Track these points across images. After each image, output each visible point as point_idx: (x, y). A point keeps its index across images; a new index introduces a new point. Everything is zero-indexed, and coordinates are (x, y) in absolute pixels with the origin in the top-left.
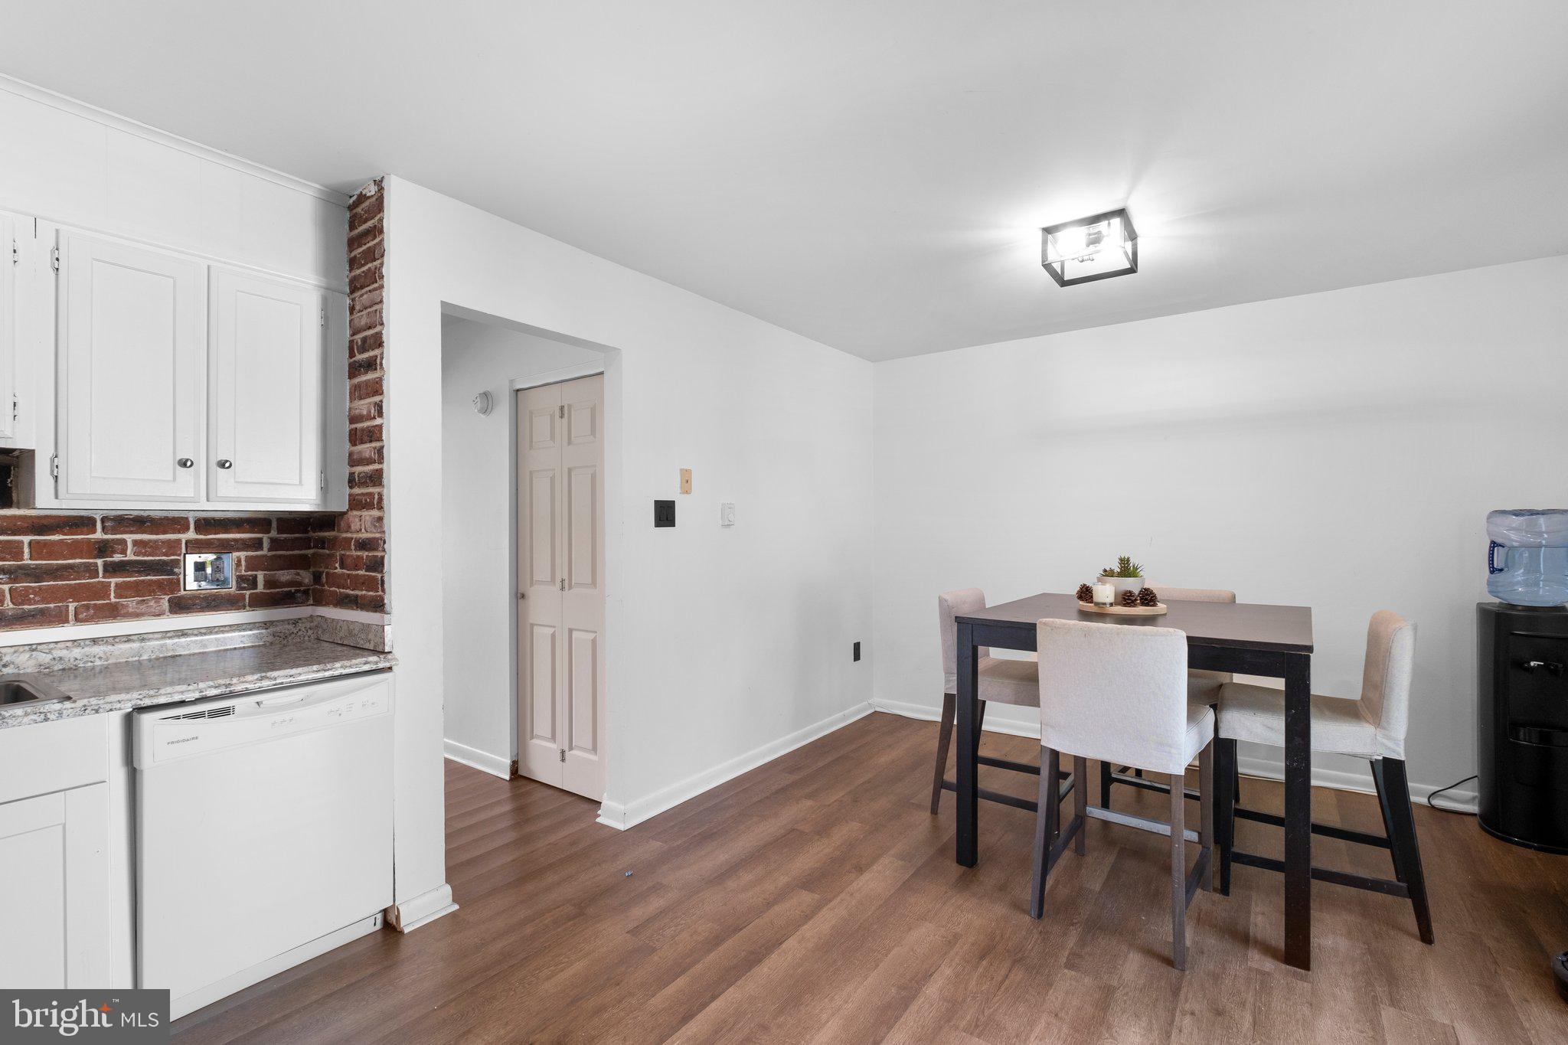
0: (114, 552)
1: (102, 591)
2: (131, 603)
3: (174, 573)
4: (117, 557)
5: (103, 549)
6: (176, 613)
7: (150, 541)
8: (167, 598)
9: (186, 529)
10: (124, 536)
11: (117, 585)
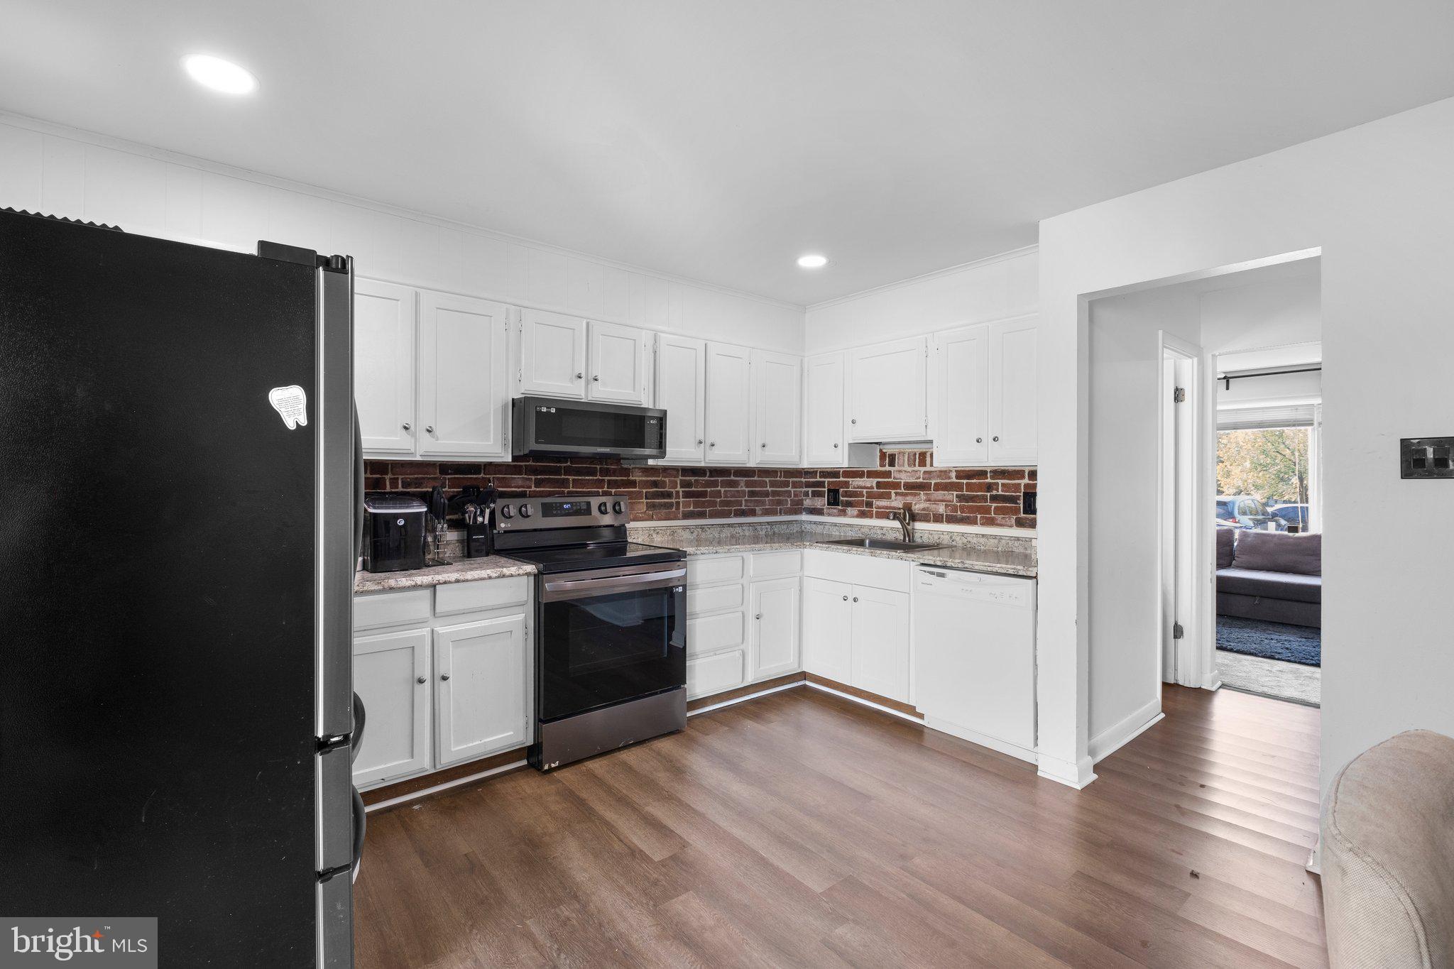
0: (993, 489)
1: (987, 510)
2: (999, 517)
3: (1018, 504)
4: (994, 492)
5: (989, 487)
6: (1018, 527)
7: (1008, 484)
8: (1015, 517)
9: (1023, 477)
10: (998, 481)
11: (995, 507)
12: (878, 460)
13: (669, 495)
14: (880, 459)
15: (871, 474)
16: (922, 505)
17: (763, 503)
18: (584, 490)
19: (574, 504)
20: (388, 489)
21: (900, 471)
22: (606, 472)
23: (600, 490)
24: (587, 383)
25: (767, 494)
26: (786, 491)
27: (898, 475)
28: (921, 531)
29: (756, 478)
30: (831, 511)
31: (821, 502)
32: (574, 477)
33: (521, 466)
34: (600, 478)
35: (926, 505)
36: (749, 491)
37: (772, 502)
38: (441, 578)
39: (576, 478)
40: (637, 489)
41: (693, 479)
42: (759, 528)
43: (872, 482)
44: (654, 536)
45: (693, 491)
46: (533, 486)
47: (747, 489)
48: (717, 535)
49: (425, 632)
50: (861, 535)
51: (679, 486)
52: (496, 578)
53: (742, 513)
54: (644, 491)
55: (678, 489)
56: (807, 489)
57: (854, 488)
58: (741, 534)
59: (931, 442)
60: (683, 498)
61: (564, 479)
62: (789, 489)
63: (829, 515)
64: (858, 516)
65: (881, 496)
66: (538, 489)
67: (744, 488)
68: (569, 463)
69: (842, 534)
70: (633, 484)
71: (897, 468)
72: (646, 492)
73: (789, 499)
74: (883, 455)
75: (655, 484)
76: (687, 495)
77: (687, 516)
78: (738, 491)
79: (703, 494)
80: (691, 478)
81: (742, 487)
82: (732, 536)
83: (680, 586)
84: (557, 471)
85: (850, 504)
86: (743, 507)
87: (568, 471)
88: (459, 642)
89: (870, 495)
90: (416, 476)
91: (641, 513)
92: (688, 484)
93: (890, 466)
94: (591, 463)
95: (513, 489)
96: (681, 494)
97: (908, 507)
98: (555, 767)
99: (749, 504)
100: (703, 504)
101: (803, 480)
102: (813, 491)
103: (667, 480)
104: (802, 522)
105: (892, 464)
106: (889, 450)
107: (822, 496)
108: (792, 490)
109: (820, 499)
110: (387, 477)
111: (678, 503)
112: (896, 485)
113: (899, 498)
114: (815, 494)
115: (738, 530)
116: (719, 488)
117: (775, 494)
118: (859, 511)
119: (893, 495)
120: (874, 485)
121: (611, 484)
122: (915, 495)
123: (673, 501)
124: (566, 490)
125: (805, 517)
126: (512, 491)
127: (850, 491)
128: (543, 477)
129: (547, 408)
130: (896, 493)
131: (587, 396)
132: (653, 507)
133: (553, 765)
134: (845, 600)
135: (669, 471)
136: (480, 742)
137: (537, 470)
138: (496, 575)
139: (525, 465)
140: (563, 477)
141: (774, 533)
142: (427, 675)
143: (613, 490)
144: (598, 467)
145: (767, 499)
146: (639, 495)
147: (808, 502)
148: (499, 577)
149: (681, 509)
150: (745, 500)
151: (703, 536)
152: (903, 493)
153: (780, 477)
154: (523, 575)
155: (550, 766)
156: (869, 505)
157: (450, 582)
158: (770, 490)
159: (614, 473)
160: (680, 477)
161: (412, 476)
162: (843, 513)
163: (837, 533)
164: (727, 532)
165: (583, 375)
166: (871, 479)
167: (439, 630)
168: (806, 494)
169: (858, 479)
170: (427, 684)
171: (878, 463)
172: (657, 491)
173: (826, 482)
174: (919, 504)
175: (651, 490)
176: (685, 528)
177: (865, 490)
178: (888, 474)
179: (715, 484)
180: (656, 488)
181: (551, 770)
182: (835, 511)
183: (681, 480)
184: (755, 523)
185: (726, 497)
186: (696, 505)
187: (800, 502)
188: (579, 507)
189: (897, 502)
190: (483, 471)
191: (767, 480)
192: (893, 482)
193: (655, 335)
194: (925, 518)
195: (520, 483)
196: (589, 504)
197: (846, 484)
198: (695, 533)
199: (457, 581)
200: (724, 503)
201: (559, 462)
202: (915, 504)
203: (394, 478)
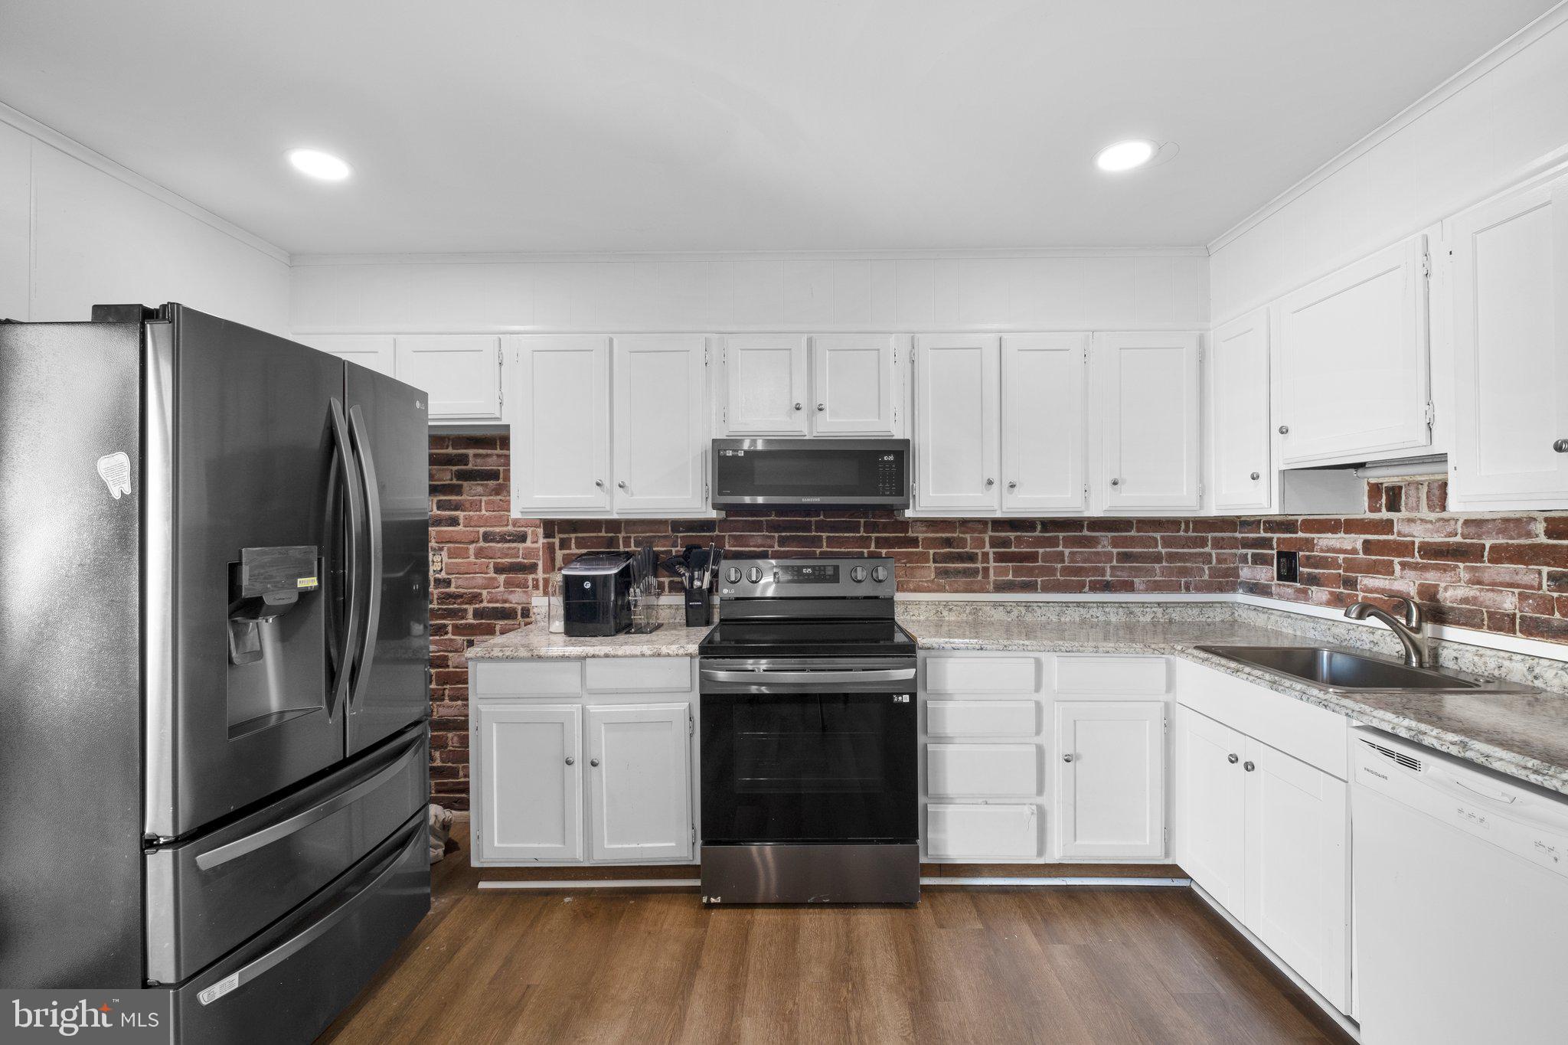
12: (1366, 498)
13: (972, 558)
14: (1370, 497)
15: (1352, 526)
16: (1462, 592)
17: (1150, 572)
18: (843, 550)
19: (822, 568)
20: (622, 549)
21: (1410, 521)
22: (871, 527)
23: (865, 551)
24: (811, 416)
25: (1158, 558)
26: (1201, 554)
27: (1406, 529)
28: (1456, 646)
29: (1133, 533)
30: (1283, 590)
31: (1266, 574)
32: (829, 534)
33: (762, 521)
34: (865, 535)
35: (1472, 592)
36: (1118, 554)
37: (1170, 572)
38: (590, 650)
39: (832, 535)
40: (920, 549)
41: (1012, 535)
42: (1137, 610)
43: (1355, 541)
44: (945, 613)
45: (1013, 553)
46: (776, 544)
47: (1115, 551)
48: (1054, 619)
49: (575, 709)
50: (1331, 640)
51: (987, 544)
52: (650, 656)
53: (1107, 587)
54: (932, 552)
55: (987, 548)
56: (1244, 551)
57: (1322, 551)
58: (1102, 618)
59: (1442, 458)
60: (994, 562)
61: (815, 536)
62: (1207, 549)
63: (1281, 597)
64: (1329, 604)
65: (1372, 569)
66: (782, 549)
67: (1109, 549)
68: (822, 517)
69: (1298, 633)
70: (914, 542)
71: (1404, 513)
72: (934, 554)
73: (1206, 567)
74: (1375, 490)
75: (948, 542)
76: (1000, 558)
77: (1001, 588)
78: (1098, 553)
79: (1033, 557)
80: (1010, 534)
81: (1104, 546)
82: (1083, 621)
83: (905, 694)
84: (806, 527)
85: (1313, 580)
86: (1108, 578)
87: (820, 527)
88: (614, 724)
89: (1351, 565)
90: (648, 534)
91: (927, 582)
92: (1006, 543)
93: (1390, 509)
94: (851, 516)
95: (752, 549)
96: (991, 556)
97: (1429, 593)
98: (714, 903)
99: (1119, 573)
100: (1030, 572)
101: (1238, 535)
102: (1253, 555)
103: (968, 536)
104: (1233, 606)
105: (1394, 505)
106: (1388, 477)
107: (1268, 564)
108: (1214, 553)
109: (1265, 568)
110: (621, 536)
111: (986, 570)
112: (1403, 549)
113: (1411, 574)
114: (1260, 560)
115: (1094, 611)
116: (1060, 548)
117: (1171, 557)
118: (1331, 593)
119: (1397, 568)
120: (1359, 546)
121: (880, 543)
122: (1445, 569)
123: (979, 565)
124: (818, 551)
125: (1240, 597)
126: (750, 551)
127: (1315, 556)
128: (788, 534)
129: (733, 450)
130: (1403, 565)
131: (811, 432)
132: (946, 574)
133: (713, 900)
134: (1232, 762)
135: (970, 525)
136: (636, 846)
137: (779, 526)
138: (650, 653)
139: (766, 521)
140: (813, 533)
141: (1171, 621)
142: (577, 757)
143: (884, 551)
144: (862, 521)
145: (1157, 566)
146: (923, 557)
147: (1246, 573)
148: (653, 656)
149: (992, 577)
150: (1112, 568)
151: (1029, 618)
152: (1418, 563)
153: (1186, 531)
154: (682, 656)
155: (709, 899)
156: (1350, 583)
157: (598, 656)
158: (1163, 551)
159: (885, 528)
160: (990, 533)
161: (643, 535)
162: (1303, 596)
163: (1291, 631)
164: (1073, 615)
165: (804, 405)
166: (1353, 535)
167: (593, 708)
168: (1244, 559)
169: (1330, 535)
170: (578, 766)
171: (1366, 504)
172: (951, 553)
173: (1275, 540)
174: (1454, 590)
175: (942, 551)
176: (996, 605)
177: (1342, 556)
178: (1387, 526)
179: (1053, 542)
180: (950, 547)
181: (710, 906)
182: (1290, 591)
183: (991, 537)
184: (1132, 603)
185: (1072, 561)
186: (1016, 572)
187: (1235, 572)
188: (823, 573)
189: (1406, 583)
190: (717, 529)
191: (1158, 536)
192: (1395, 542)
193: (913, 338)
194: (1470, 619)
195: (760, 541)
196: (836, 568)
197: (1309, 544)
198: (1015, 613)
199: (607, 656)
200: (1066, 571)
201: (808, 515)
202: (1446, 589)
203: (627, 537)
